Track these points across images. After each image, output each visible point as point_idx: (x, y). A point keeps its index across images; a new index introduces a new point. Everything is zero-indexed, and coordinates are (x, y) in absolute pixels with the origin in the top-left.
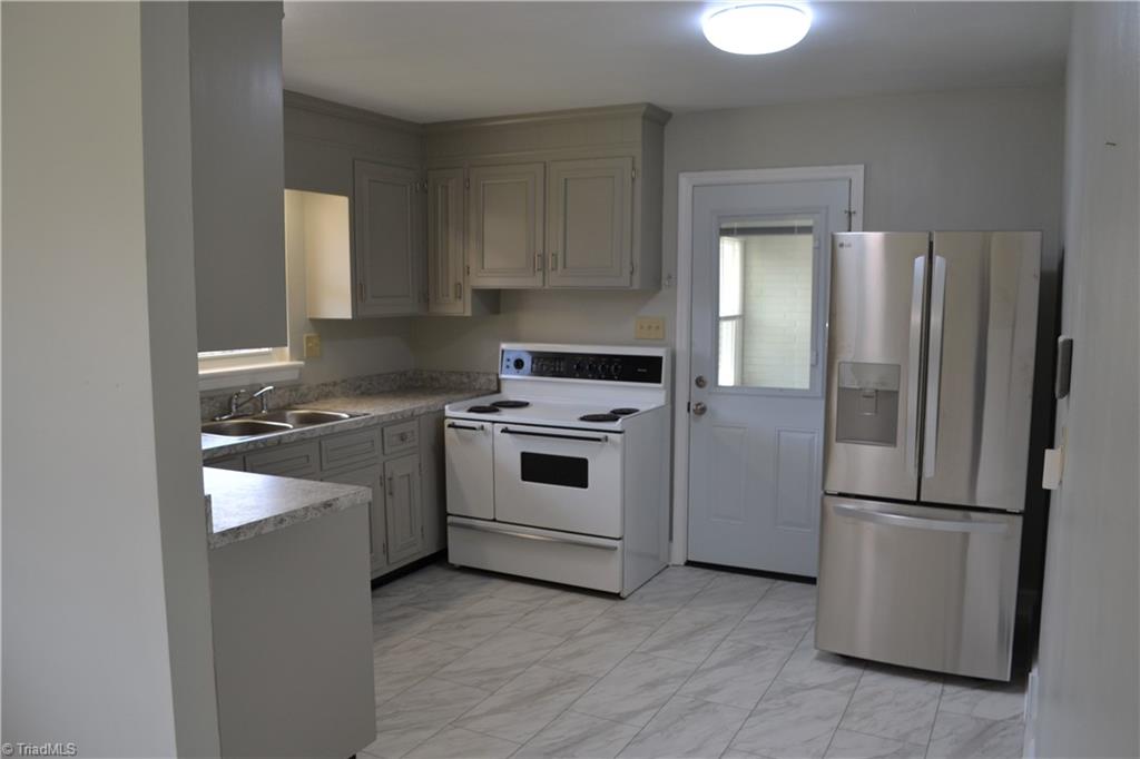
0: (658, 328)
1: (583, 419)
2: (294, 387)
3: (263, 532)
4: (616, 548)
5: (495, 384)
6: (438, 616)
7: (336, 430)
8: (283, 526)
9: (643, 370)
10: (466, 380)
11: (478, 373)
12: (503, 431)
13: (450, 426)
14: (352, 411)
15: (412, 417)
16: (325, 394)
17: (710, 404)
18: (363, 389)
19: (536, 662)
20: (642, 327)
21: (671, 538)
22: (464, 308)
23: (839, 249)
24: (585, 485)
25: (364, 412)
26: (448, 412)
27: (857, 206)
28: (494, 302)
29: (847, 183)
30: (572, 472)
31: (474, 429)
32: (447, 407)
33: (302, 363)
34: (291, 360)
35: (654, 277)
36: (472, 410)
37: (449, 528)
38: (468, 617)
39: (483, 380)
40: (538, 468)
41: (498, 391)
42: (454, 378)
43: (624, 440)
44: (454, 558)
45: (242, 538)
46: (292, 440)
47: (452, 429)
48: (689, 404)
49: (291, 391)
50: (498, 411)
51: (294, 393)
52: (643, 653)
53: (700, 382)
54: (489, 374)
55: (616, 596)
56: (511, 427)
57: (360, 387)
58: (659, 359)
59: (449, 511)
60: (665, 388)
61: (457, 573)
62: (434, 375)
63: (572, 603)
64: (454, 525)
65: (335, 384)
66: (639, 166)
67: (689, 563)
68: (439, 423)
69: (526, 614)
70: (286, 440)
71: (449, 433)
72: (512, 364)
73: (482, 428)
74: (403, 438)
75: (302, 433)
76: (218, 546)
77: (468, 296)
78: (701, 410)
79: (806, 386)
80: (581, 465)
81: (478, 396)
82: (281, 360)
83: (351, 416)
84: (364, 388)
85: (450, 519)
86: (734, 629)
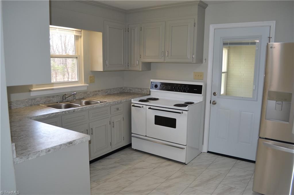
0: (201, 76)
1: (175, 105)
3: (41, 156)
4: (184, 148)
5: (149, 92)
6: (126, 168)
7: (94, 107)
8: (50, 152)
9: (197, 89)
10: (140, 91)
11: (144, 89)
12: (149, 108)
13: (133, 106)
14: (101, 100)
16: (96, 94)
17: (217, 101)
18: (108, 93)
19: (155, 189)
20: (196, 76)
21: (203, 144)
22: (139, 68)
23: (270, 49)
24: (175, 127)
25: (105, 101)
26: (133, 101)
27: (273, 35)
28: (148, 66)
29: (269, 27)
30: (171, 123)
31: (140, 107)
32: (132, 100)
33: (88, 85)
34: (84, 84)
35: (200, 59)
36: (141, 101)
37: (132, 137)
38: (135, 169)
39: (145, 91)
40: (160, 121)
41: (150, 95)
42: (136, 90)
43: (188, 113)
44: (133, 147)
45: (30, 159)
46: (78, 110)
47: (133, 107)
48: (211, 101)
49: (84, 93)
50: (148, 101)
51: (85, 94)
52: (192, 187)
53: (214, 94)
54: (147, 89)
55: (185, 164)
56: (152, 107)
57: (107, 92)
58: (202, 86)
59: (132, 132)
60: (203, 96)
61: (134, 151)
62: (131, 89)
63: (169, 165)
64: (133, 136)
65: (99, 91)
66: (196, 22)
67: (208, 152)
68: (130, 106)
69: (154, 169)
72: (154, 86)
73: (143, 107)
74: (118, 109)
75: (82, 108)
76: (18, 163)
77: (141, 64)
78: (214, 103)
79: (251, 97)
80: (174, 121)
81: (143, 96)
83: (101, 102)
85: (132, 135)
86: (223, 179)
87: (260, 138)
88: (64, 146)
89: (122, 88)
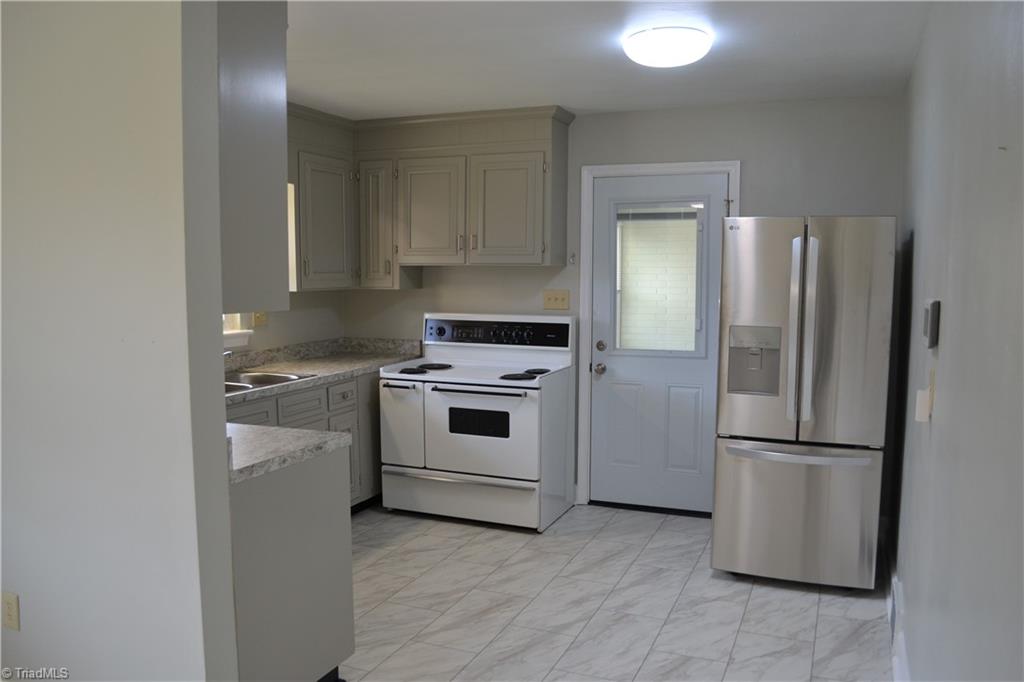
1: (503, 378)
2: (244, 352)
3: (272, 469)
4: (534, 489)
5: (419, 349)
6: (382, 552)
7: (291, 389)
8: (286, 465)
9: (554, 335)
10: (391, 346)
11: (403, 340)
12: (433, 389)
13: (385, 386)
14: (300, 373)
15: (352, 378)
16: (270, 358)
17: (609, 364)
18: (302, 355)
19: (475, 587)
20: (549, 299)
21: (576, 482)
22: (393, 282)
23: (729, 233)
24: (506, 435)
25: (311, 373)
26: (383, 374)
27: (735, 195)
28: (418, 276)
29: (726, 176)
30: (495, 424)
31: (407, 388)
32: (381, 369)
33: (251, 331)
34: (242, 328)
35: (560, 257)
36: (403, 372)
37: (383, 476)
38: (409, 552)
39: (407, 346)
40: (464, 421)
41: (421, 356)
42: (381, 345)
43: (541, 396)
44: (387, 503)
45: (254, 475)
46: (255, 397)
47: (386, 388)
48: (591, 365)
49: (243, 355)
50: (425, 372)
51: (245, 358)
52: (566, 577)
53: (600, 346)
54: (412, 341)
55: (533, 531)
56: (440, 386)
57: (299, 352)
58: (567, 325)
59: (383, 461)
60: (572, 351)
61: (389, 516)
62: (362, 342)
63: (496, 538)
64: (387, 472)
65: (278, 350)
66: (549, 159)
67: (592, 503)
68: (374, 384)
69: (459, 548)
70: (249, 398)
71: (384, 392)
72: (434, 331)
73: (414, 387)
74: (344, 396)
75: (263, 391)
76: (236, 481)
77: (397, 271)
78: (602, 370)
79: (691, 347)
80: (505, 416)
81: (405, 360)
82: (233, 328)
83: (300, 378)
84: (305, 353)
85: (384, 468)
86: (639, 556)
87: (719, 436)
88: (309, 453)
89: (336, 341)
